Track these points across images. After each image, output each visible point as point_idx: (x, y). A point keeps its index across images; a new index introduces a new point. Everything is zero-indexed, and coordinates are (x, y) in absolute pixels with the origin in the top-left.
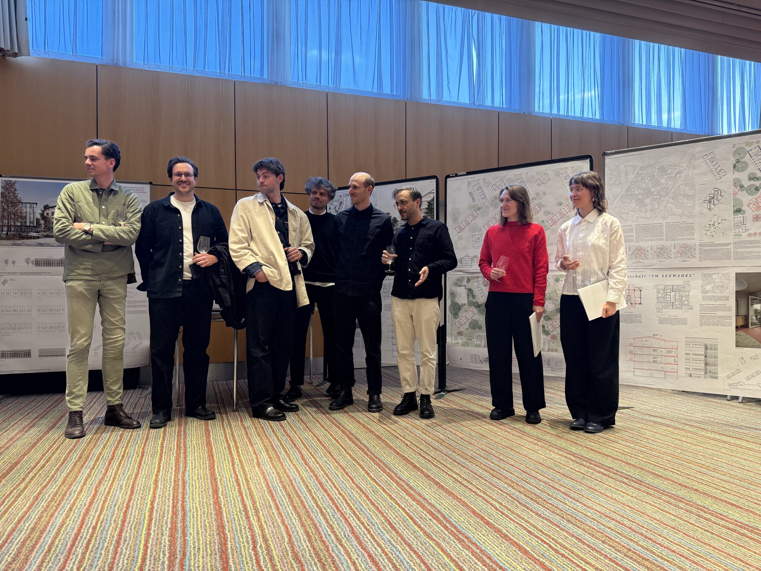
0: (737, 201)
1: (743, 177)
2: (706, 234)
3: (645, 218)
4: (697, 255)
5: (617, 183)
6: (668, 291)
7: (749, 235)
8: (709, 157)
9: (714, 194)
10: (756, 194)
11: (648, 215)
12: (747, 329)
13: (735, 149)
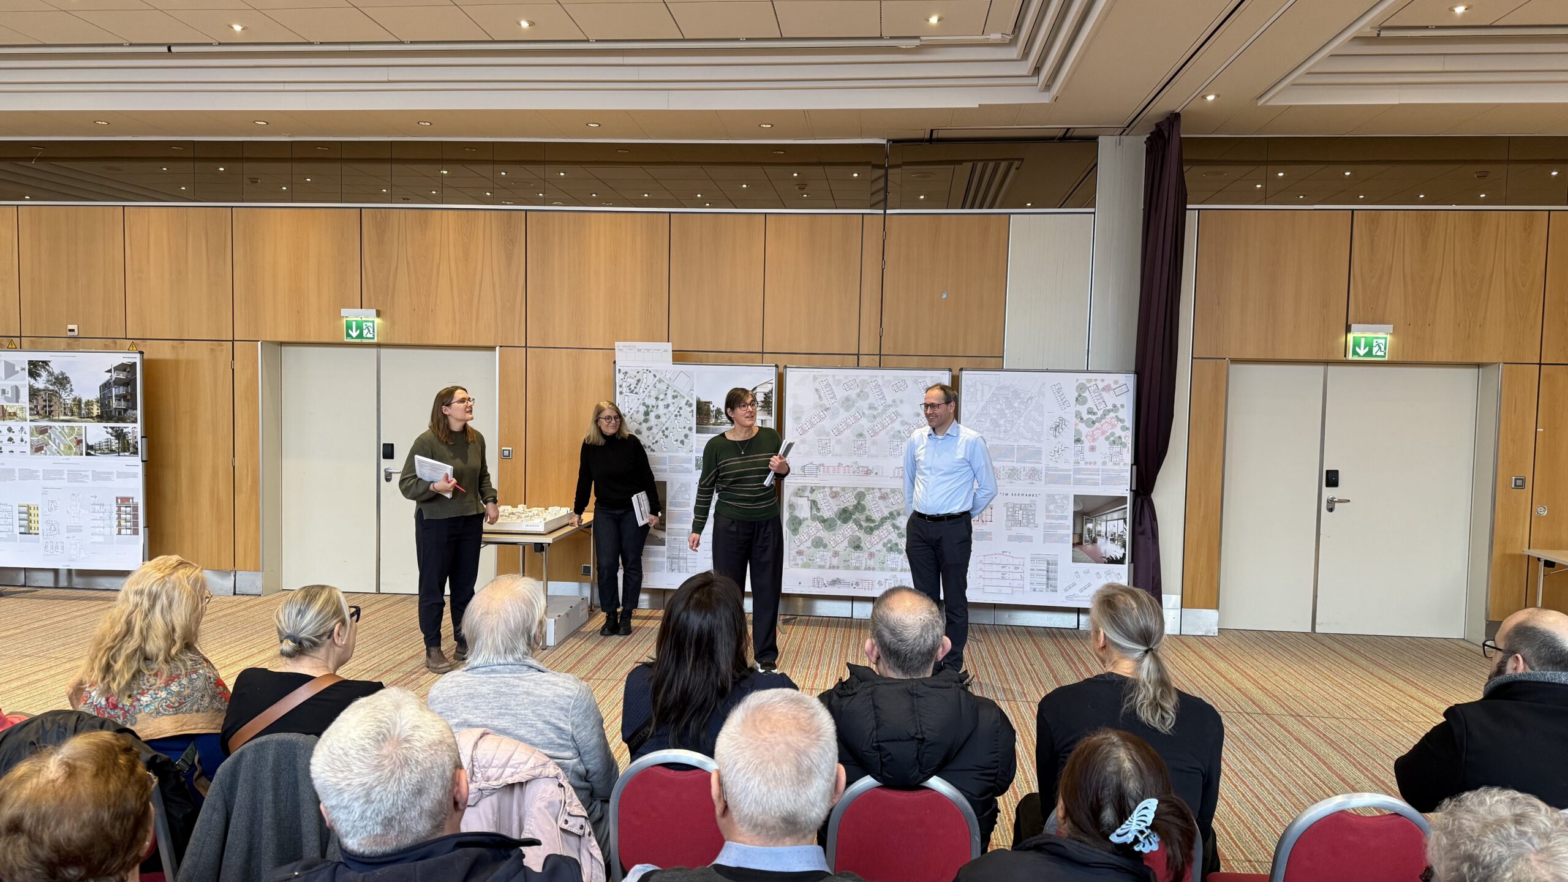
0: (1078, 432)
1: (1083, 410)
2: (1051, 460)
3: (999, 438)
4: (1043, 479)
5: (973, 400)
6: (1017, 509)
7: (1086, 463)
8: (1057, 387)
9: (1059, 423)
10: (1092, 427)
11: (1002, 435)
12: (1080, 546)
13: (1078, 383)
